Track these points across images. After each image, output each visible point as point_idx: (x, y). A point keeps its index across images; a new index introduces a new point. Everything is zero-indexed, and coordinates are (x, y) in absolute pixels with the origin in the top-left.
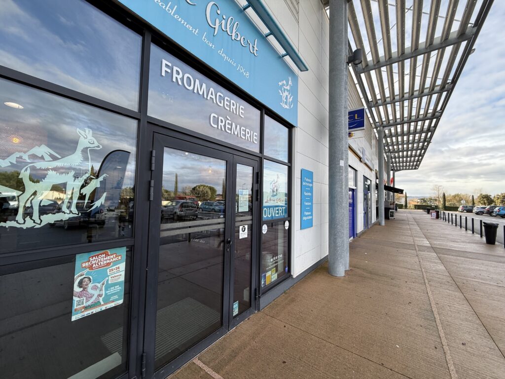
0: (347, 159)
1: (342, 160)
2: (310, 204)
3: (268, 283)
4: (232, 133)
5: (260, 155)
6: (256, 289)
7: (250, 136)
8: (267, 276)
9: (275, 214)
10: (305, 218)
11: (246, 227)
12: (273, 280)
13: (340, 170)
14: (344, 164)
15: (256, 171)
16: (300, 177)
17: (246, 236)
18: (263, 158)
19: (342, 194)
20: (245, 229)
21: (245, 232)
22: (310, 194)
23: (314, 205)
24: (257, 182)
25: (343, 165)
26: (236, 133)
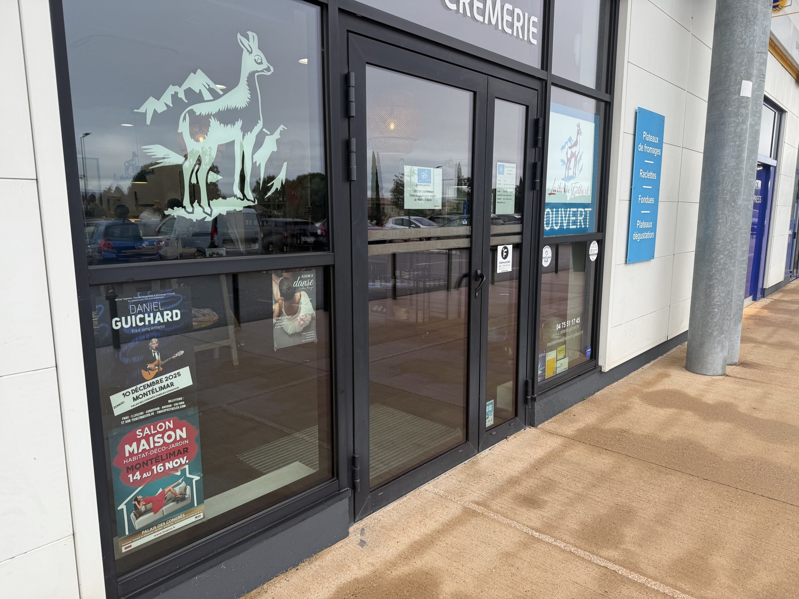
0: (762, 76)
1: (749, 79)
2: (651, 201)
3: (549, 374)
4: (486, 22)
5: (542, 75)
6: (526, 383)
7: (523, 27)
8: (548, 359)
9: (569, 223)
10: (636, 236)
11: (510, 247)
12: (559, 371)
13: (739, 108)
14: (753, 92)
15: (533, 116)
16: (632, 132)
17: (509, 269)
18: (549, 83)
19: (739, 174)
20: (507, 252)
21: (507, 260)
22: (652, 175)
23: (660, 205)
24: (535, 144)
25: (749, 95)
26: (494, 22)
